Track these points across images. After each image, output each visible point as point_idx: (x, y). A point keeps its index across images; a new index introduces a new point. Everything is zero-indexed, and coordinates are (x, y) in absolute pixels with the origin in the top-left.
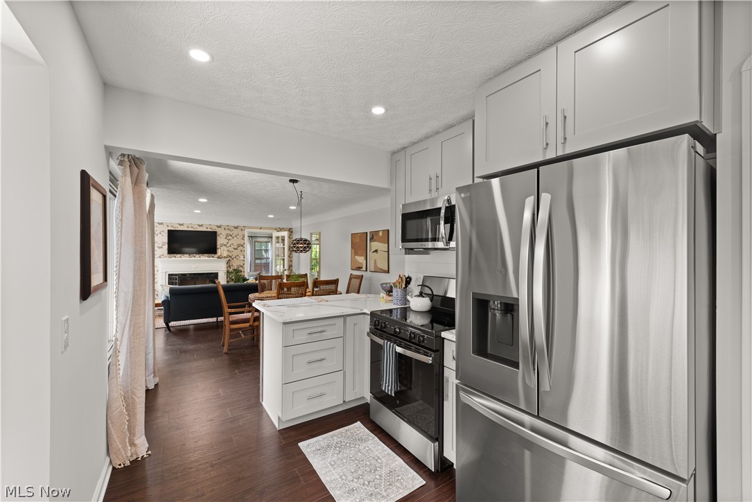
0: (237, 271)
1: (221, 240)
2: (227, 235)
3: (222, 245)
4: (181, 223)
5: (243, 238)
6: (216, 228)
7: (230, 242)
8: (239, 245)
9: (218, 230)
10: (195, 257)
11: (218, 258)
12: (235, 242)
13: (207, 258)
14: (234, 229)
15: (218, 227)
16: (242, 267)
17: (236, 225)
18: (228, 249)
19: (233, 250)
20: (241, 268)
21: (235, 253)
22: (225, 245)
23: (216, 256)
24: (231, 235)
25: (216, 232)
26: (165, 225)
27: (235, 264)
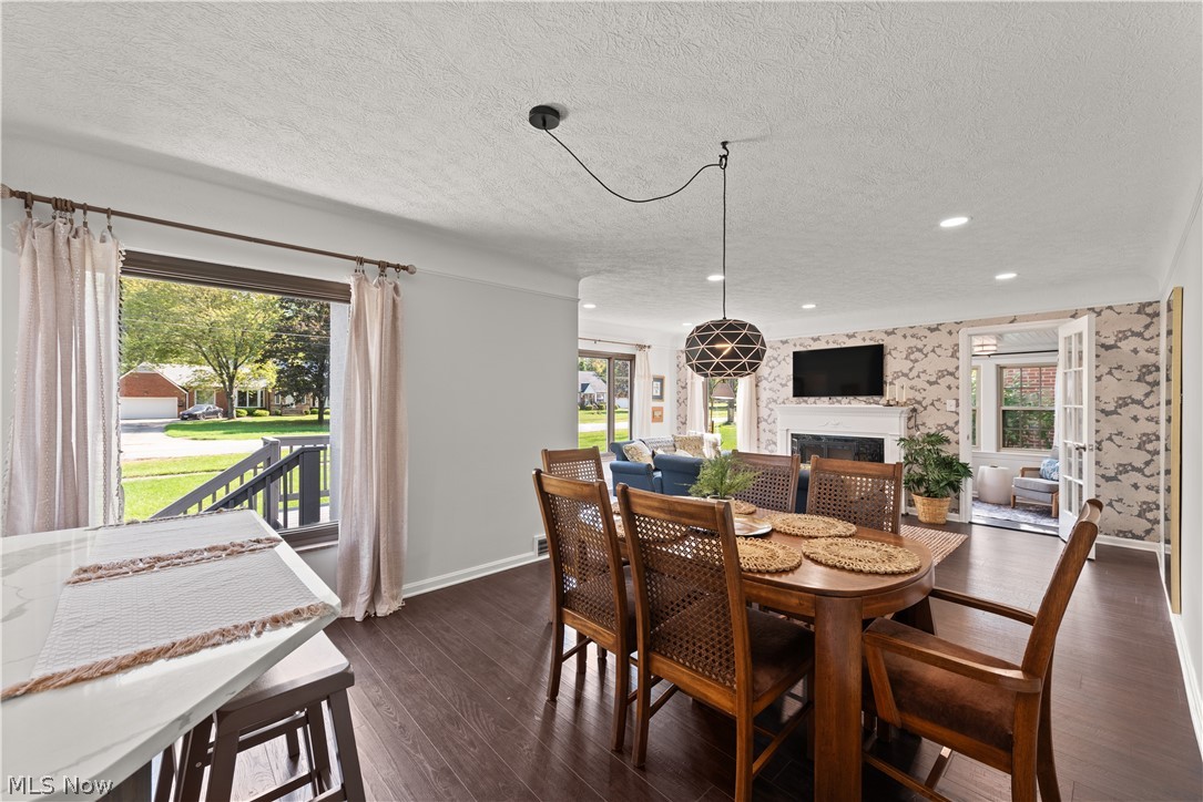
0: (937, 439)
1: (892, 365)
2: (911, 350)
3: (898, 375)
4: (816, 336)
5: (954, 355)
6: (884, 336)
7: (919, 367)
8: (942, 374)
9: (887, 342)
10: (840, 402)
11: (888, 405)
12: (932, 365)
13: (863, 405)
14: (928, 333)
15: (888, 333)
16: (951, 429)
17: (933, 323)
18: (914, 383)
19: (927, 386)
20: (947, 433)
21: (932, 393)
22: (906, 375)
23: (883, 401)
24: (920, 350)
25: (882, 346)
26: (791, 344)
27: (931, 422)
